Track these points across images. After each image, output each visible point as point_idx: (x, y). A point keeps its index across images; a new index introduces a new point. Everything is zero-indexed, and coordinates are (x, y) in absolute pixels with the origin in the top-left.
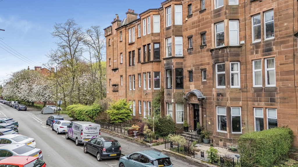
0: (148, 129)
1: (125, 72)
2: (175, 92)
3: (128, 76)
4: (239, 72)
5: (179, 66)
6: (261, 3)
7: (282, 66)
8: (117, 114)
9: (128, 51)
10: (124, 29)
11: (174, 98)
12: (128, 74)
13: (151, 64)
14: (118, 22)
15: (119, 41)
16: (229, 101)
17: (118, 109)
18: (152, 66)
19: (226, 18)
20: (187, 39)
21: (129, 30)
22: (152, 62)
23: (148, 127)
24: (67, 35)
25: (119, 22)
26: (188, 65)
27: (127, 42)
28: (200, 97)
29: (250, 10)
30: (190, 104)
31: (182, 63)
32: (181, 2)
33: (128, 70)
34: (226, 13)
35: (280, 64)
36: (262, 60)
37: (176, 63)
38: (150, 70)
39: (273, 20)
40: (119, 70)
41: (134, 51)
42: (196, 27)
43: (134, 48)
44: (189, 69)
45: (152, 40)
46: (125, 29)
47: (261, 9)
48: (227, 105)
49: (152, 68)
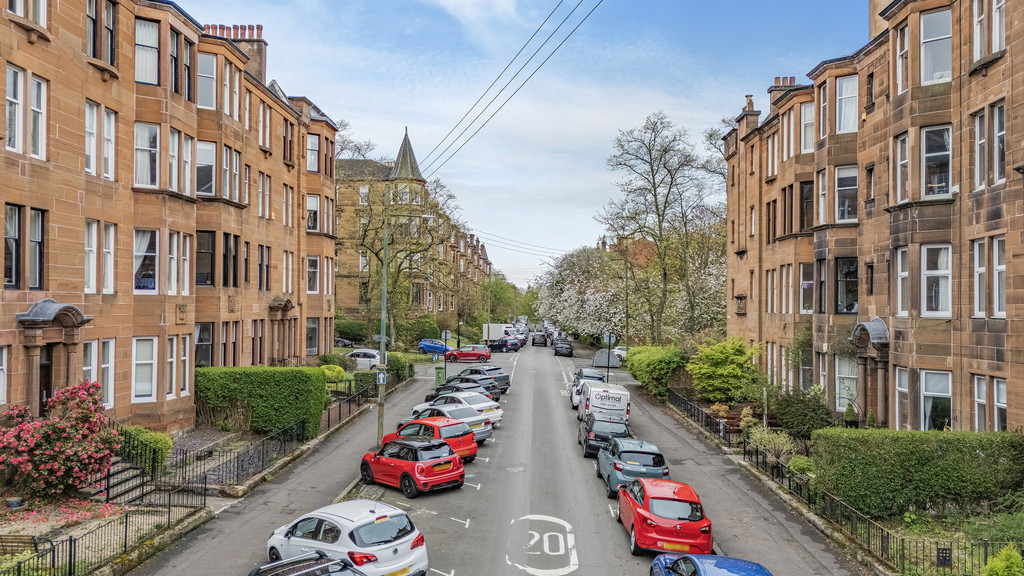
0: (750, 418)
1: (758, 260)
2: (831, 324)
3: (764, 274)
4: (949, 272)
5: (845, 251)
6: (986, 79)
7: (1017, 260)
8: (710, 377)
9: (765, 200)
10: (757, 138)
11: (829, 341)
12: (766, 266)
13: (793, 241)
14: (749, 117)
15: (749, 172)
16: (914, 353)
17: (717, 364)
18: (795, 248)
19: (913, 125)
20: (865, 172)
21: (770, 141)
22: (796, 236)
23: (751, 411)
24: (647, 158)
25: (751, 118)
26: (866, 246)
27: (764, 175)
28: (880, 338)
29: (969, 98)
30: (866, 359)
31: (854, 242)
32: (855, 69)
33: (764, 254)
34: (912, 111)
35: (1014, 256)
36: (986, 241)
37: (837, 241)
38: (791, 259)
39: (1004, 132)
40: (749, 253)
41: (775, 201)
42: (881, 141)
43: (774, 193)
44: (868, 260)
45: (796, 175)
46: (761, 140)
47: (986, 98)
48: (910, 364)
49: (796, 254)
